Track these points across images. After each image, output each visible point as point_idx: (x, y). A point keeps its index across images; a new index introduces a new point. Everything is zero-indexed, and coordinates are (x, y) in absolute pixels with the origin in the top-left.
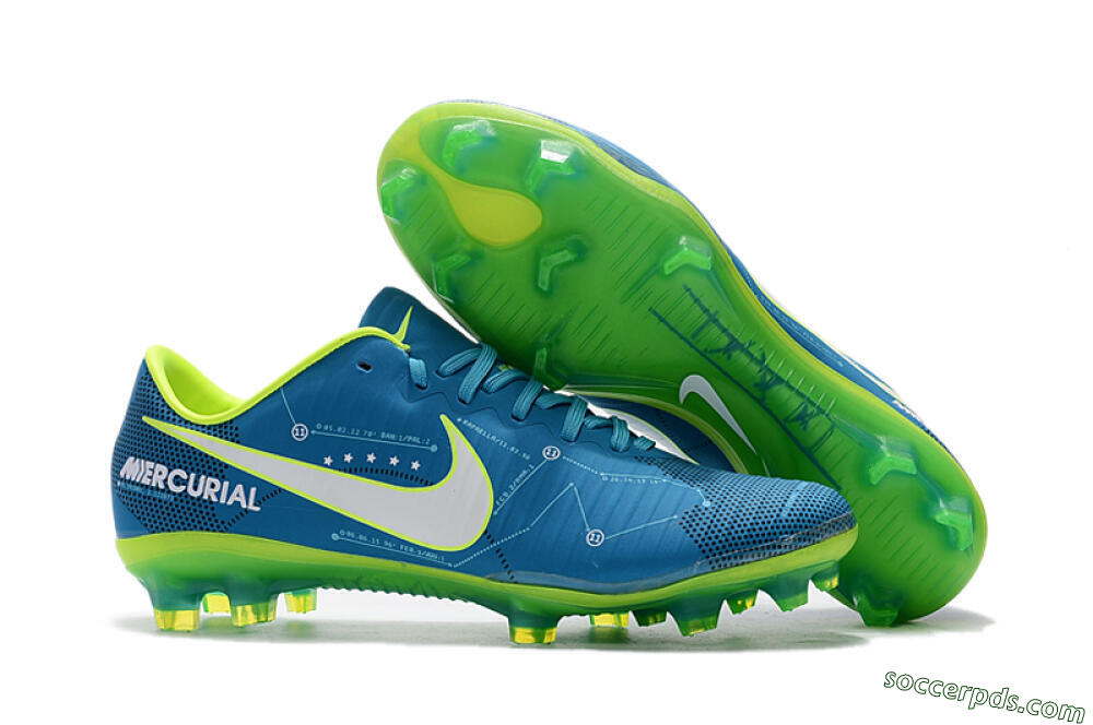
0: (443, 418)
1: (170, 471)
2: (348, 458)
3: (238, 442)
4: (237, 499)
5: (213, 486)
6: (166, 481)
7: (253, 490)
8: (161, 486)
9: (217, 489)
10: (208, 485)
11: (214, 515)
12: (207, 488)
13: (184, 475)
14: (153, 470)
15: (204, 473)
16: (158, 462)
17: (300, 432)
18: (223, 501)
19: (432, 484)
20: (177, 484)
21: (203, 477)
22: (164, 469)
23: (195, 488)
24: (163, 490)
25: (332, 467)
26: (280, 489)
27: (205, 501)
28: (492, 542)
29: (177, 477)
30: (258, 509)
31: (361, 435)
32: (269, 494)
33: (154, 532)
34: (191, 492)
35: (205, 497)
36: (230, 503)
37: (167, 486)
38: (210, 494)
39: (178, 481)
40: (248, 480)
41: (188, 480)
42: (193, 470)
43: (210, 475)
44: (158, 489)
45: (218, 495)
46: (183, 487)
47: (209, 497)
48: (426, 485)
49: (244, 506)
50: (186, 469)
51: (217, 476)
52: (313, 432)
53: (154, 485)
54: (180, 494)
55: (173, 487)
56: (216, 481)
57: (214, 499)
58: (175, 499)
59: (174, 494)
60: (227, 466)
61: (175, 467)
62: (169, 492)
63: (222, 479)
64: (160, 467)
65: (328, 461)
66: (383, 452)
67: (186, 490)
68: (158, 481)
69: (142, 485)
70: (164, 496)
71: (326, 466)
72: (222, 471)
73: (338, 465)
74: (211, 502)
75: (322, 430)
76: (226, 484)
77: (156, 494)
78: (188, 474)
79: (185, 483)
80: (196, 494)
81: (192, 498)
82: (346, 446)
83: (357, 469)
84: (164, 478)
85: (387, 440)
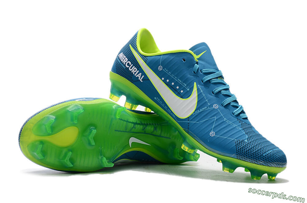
0: (195, 83)
1: (128, 61)
2: (168, 81)
3: (146, 63)
5: (135, 70)
6: (126, 63)
7: (143, 76)
8: (124, 64)
9: (135, 71)
10: (134, 69)
11: (132, 77)
12: (134, 70)
13: (130, 63)
14: (125, 59)
15: (135, 66)
16: (127, 57)
17: (160, 68)
18: (135, 75)
19: (183, 98)
20: (128, 65)
21: (134, 67)
22: (127, 60)
23: (131, 68)
24: (124, 65)
25: (163, 81)
26: (149, 79)
27: (131, 73)
28: (188, 121)
29: (129, 63)
30: (142, 81)
31: (174, 77)
32: (146, 79)
33: (117, 74)
35: (132, 72)
36: (137, 76)
37: (125, 64)
38: (133, 71)
39: (128, 64)
40: (143, 73)
42: (133, 64)
43: (136, 67)
44: (123, 64)
47: (133, 72)
48: (181, 98)
49: (139, 79)
50: (131, 62)
51: (137, 68)
52: (163, 70)
53: (123, 62)
54: (127, 68)
55: (126, 65)
56: (136, 69)
57: (134, 73)
58: (125, 69)
59: (126, 67)
60: (140, 67)
61: (129, 61)
62: (125, 66)
63: (138, 70)
65: (163, 79)
66: (176, 84)
67: (129, 68)
68: (124, 62)
69: (121, 61)
70: (124, 66)
71: (162, 80)
72: (139, 68)
73: (164, 81)
74: (133, 74)
75: (165, 70)
76: (138, 71)
77: (122, 65)
78: (131, 64)
79: (130, 66)
80: (130, 70)
81: (129, 70)
82: (168, 77)
83: (168, 84)
85: (179, 81)
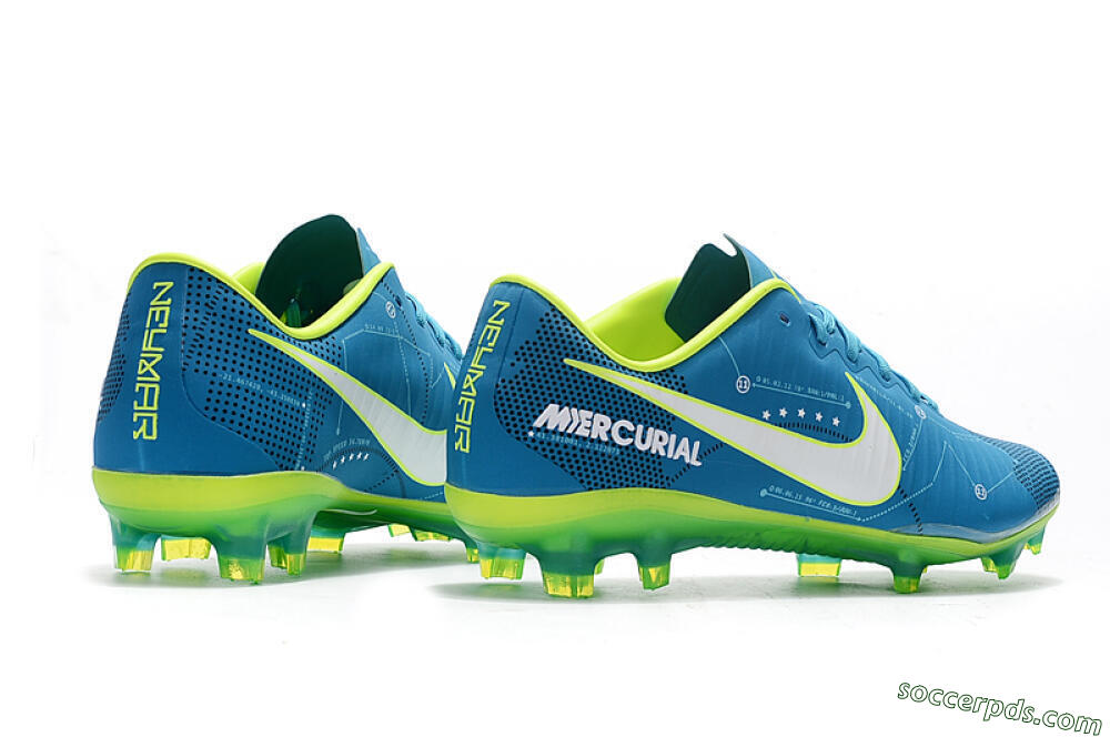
1: (613, 422)
2: (783, 413)
3: (686, 393)
4: (683, 454)
5: (661, 439)
6: (609, 432)
7: (697, 444)
8: (605, 438)
9: (665, 443)
11: (660, 471)
12: (655, 441)
13: (629, 426)
14: (592, 420)
15: (652, 425)
16: (598, 411)
17: (743, 385)
18: (670, 456)
19: (851, 440)
20: (623, 436)
21: (651, 429)
22: (607, 420)
23: (643, 441)
24: (607, 443)
25: (770, 421)
26: (722, 443)
27: (653, 455)
28: (905, 497)
29: (622, 428)
30: (699, 464)
31: (792, 390)
32: (712, 448)
33: (590, 489)
34: (639, 445)
35: (654, 451)
36: (676, 457)
37: (611, 438)
38: (657, 448)
39: (624, 433)
40: (692, 433)
41: (635, 432)
42: (640, 421)
43: (658, 427)
44: (599, 441)
45: (666, 448)
46: (630, 441)
47: (658, 452)
48: (846, 441)
50: (632, 420)
51: (664, 428)
52: (754, 385)
53: (594, 436)
54: (627, 448)
55: (619, 441)
56: (664, 434)
57: (662, 453)
58: (622, 453)
59: (620, 447)
60: (674, 418)
61: (619, 418)
62: (614, 445)
63: (670, 431)
64: (599, 417)
65: (766, 415)
66: (812, 408)
67: (633, 444)
68: (599, 432)
69: (577, 437)
70: (609, 450)
71: (764, 420)
72: (669, 423)
73: (776, 421)
74: (659, 457)
75: (761, 383)
76: (674, 437)
77: (601, 448)
78: (635, 426)
79: (632, 435)
80: (643, 448)
81: (640, 452)
82: (782, 401)
83: (791, 424)
84: (607, 429)
85: (812, 395)
